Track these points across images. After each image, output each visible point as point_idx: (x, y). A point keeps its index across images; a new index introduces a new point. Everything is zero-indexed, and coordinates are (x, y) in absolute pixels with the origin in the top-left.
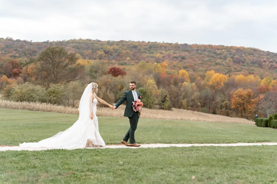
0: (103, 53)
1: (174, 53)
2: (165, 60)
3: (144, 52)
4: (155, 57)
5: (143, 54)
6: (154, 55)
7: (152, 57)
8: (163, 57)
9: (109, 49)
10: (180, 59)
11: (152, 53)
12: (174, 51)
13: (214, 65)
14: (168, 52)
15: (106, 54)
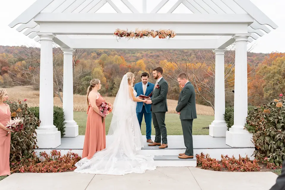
0: (96, 54)
1: (151, 53)
2: (143, 58)
3: (128, 53)
4: (136, 56)
5: (127, 54)
6: (135, 55)
7: (134, 56)
8: (142, 56)
9: (100, 51)
10: (155, 57)
11: (134, 54)
12: (151, 52)
13: (181, 61)
14: (146, 52)
15: (98, 55)
